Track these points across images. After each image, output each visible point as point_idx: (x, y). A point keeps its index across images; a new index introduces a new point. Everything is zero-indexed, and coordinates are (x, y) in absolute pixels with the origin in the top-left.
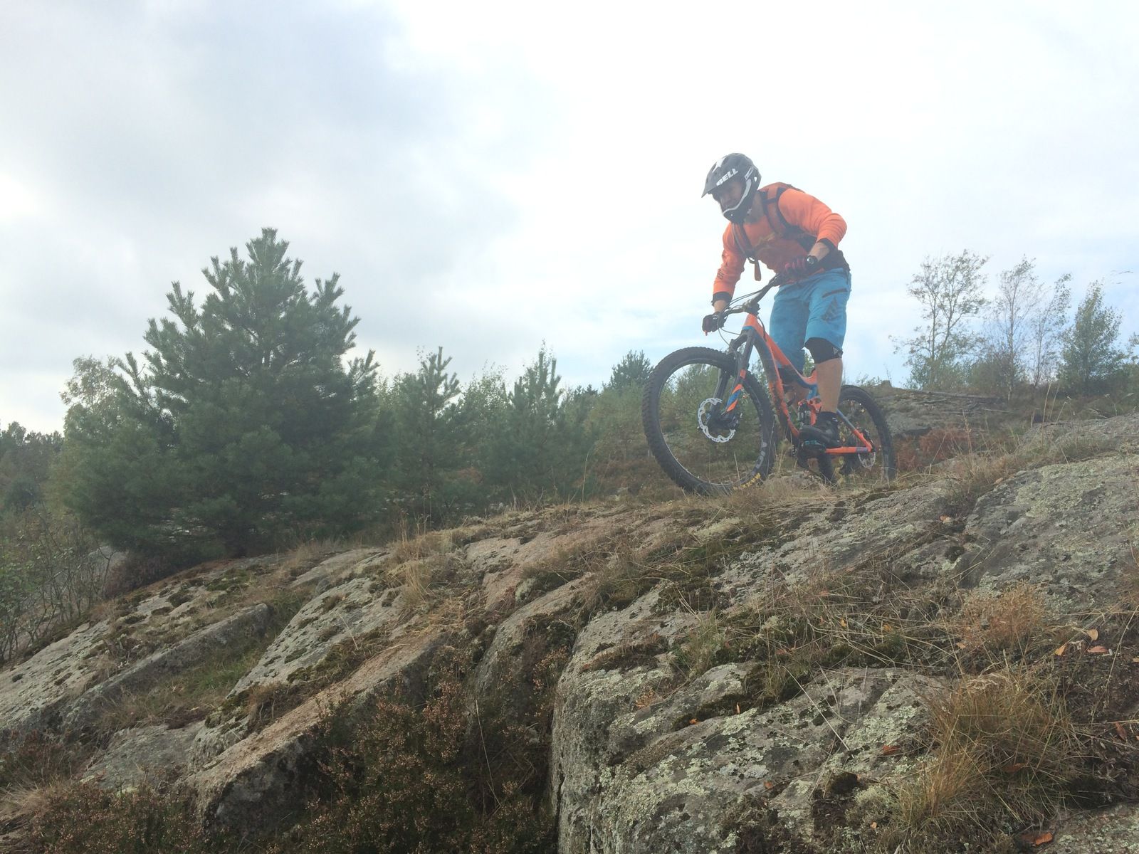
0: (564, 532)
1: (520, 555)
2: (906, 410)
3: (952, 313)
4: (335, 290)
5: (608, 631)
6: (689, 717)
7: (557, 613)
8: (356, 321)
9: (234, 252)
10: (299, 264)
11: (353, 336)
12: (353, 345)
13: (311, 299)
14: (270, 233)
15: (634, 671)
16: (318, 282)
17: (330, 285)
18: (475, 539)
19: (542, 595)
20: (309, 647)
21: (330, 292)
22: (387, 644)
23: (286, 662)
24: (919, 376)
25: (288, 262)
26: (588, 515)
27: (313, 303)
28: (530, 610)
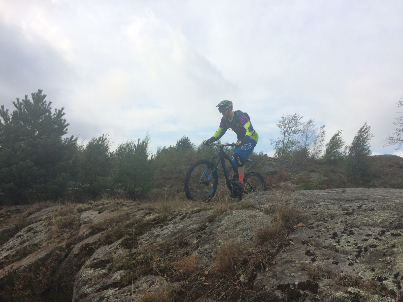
0: (113, 211)
1: (96, 218)
2: (270, 165)
3: (290, 133)
4: (62, 113)
5: (101, 253)
6: (101, 289)
7: (93, 243)
8: (68, 125)
9: (26, 97)
10: (50, 103)
11: (67, 130)
12: (66, 133)
13: (53, 116)
14: (40, 91)
15: (98, 269)
16: (56, 110)
17: (60, 111)
18: (85, 210)
19: (92, 235)
20: (16, 246)
21: (60, 114)
22: (39, 248)
23: (6, 251)
24: (278, 153)
25: (46, 102)
26: (123, 205)
27: (53, 117)
28: (86, 241)
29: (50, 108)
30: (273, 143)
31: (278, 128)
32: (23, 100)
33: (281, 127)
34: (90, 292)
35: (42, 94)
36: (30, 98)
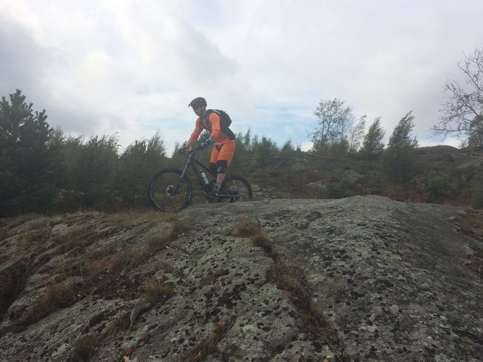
0: (81, 224)
1: (64, 231)
2: (302, 162)
3: (330, 123)
7: (51, 254)
9: (4, 98)
10: (31, 104)
13: (34, 119)
14: (19, 92)
16: (37, 112)
17: (42, 114)
21: (42, 117)
25: (26, 103)
29: (31, 111)
30: (310, 134)
31: (316, 116)
33: (320, 116)
35: (21, 95)
36: (8, 100)
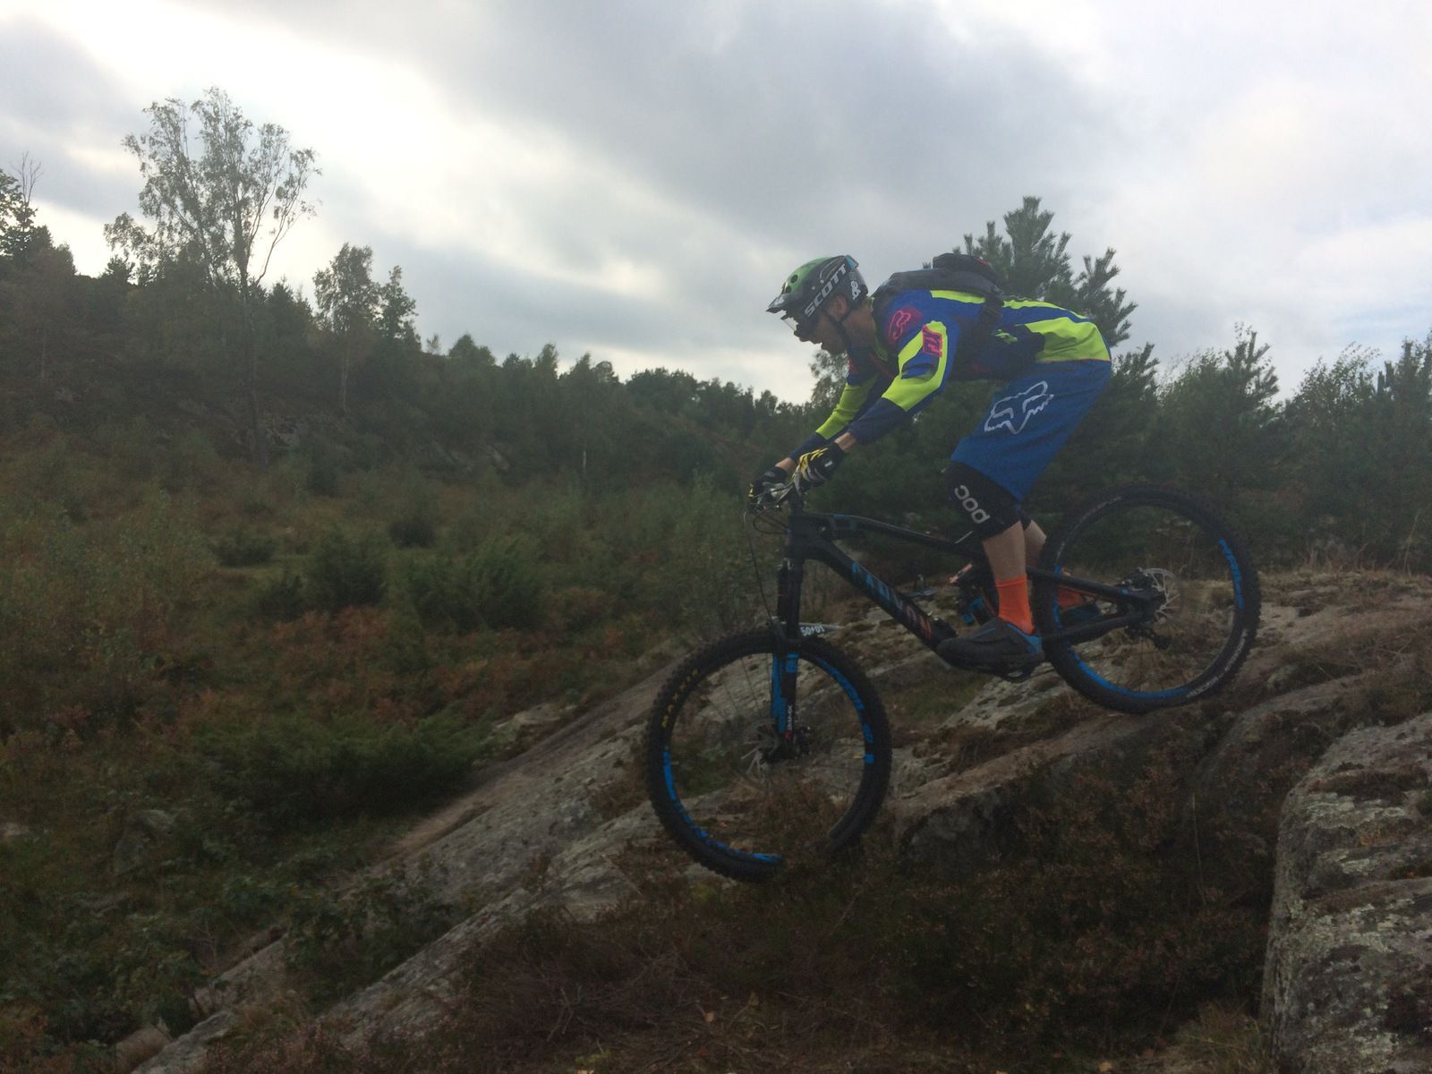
0: (1358, 610)
1: (1294, 631)
4: (1108, 269)
6: (1410, 869)
8: (1131, 307)
9: (991, 227)
10: (1065, 238)
11: (1127, 326)
12: (1126, 337)
13: (1077, 281)
14: (1031, 203)
15: (1371, 803)
16: (1087, 260)
17: (1101, 264)
19: (1300, 687)
20: (1025, 695)
21: (1101, 272)
25: (1051, 237)
27: (1078, 287)
29: (1066, 258)
32: (981, 241)
34: (1366, 874)
35: (1040, 210)
36: (1002, 231)
